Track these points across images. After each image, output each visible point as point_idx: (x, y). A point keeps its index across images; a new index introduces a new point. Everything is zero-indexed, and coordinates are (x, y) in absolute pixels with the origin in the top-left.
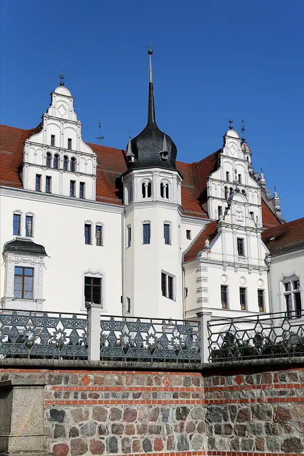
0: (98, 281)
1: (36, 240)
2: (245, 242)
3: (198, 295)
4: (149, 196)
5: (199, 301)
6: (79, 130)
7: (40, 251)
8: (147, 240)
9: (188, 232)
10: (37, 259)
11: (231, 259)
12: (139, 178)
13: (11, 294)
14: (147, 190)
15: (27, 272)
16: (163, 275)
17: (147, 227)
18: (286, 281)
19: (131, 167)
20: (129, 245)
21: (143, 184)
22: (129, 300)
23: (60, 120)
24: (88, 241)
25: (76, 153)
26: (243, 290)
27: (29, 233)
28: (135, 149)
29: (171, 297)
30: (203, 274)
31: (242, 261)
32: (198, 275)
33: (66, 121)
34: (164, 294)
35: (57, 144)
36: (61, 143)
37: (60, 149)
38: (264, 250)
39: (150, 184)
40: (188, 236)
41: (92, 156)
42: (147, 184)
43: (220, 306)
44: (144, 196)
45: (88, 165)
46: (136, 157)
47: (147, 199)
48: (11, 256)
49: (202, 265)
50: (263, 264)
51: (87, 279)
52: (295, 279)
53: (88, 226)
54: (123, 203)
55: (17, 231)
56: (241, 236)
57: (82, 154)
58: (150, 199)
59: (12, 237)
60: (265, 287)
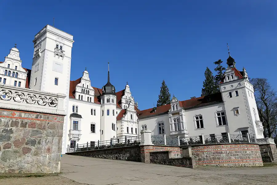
0: (94, 125)
1: (79, 113)
2: (133, 115)
3: (121, 130)
4: (109, 102)
5: (122, 131)
6: (90, 83)
7: (80, 117)
8: (108, 114)
9: (117, 112)
10: (79, 119)
11: (129, 120)
12: (106, 97)
13: (72, 129)
14: (108, 101)
15: (77, 123)
16: (112, 124)
17: (108, 111)
18: (143, 126)
19: (104, 94)
20: (103, 115)
21: (107, 99)
22: (103, 131)
23: (85, 80)
24: (92, 114)
25: (89, 89)
26: (132, 128)
27: (77, 111)
28: (105, 89)
29: (114, 130)
30: (123, 124)
31: (132, 121)
32: (121, 124)
33: (87, 80)
34: (113, 129)
35: (84, 87)
36: (85, 86)
37: (85, 88)
38: (137, 118)
39: (109, 99)
40: (117, 113)
41: (93, 90)
42: (108, 99)
43: (127, 133)
44: (107, 102)
45: (92, 93)
46: (105, 91)
47: (108, 103)
48: (73, 118)
49: (123, 121)
50: (137, 121)
51: (92, 125)
52: (145, 126)
53: (92, 110)
54: (101, 103)
55: (74, 111)
56: (132, 114)
57: (91, 89)
58: (109, 103)
59: (72, 113)
60: (137, 128)
